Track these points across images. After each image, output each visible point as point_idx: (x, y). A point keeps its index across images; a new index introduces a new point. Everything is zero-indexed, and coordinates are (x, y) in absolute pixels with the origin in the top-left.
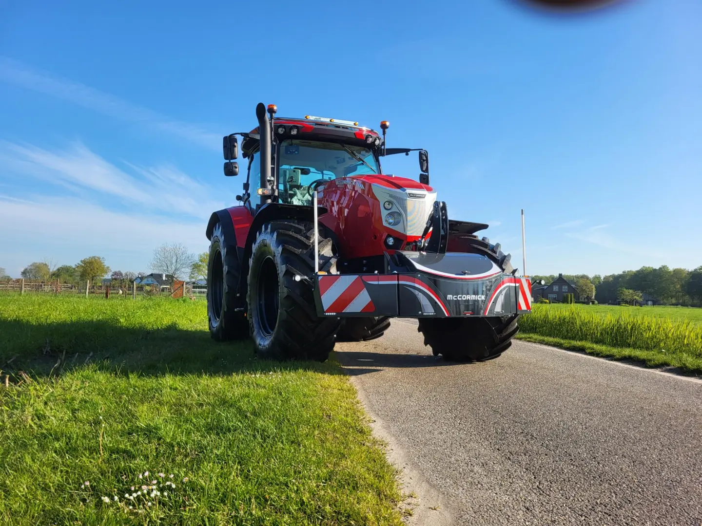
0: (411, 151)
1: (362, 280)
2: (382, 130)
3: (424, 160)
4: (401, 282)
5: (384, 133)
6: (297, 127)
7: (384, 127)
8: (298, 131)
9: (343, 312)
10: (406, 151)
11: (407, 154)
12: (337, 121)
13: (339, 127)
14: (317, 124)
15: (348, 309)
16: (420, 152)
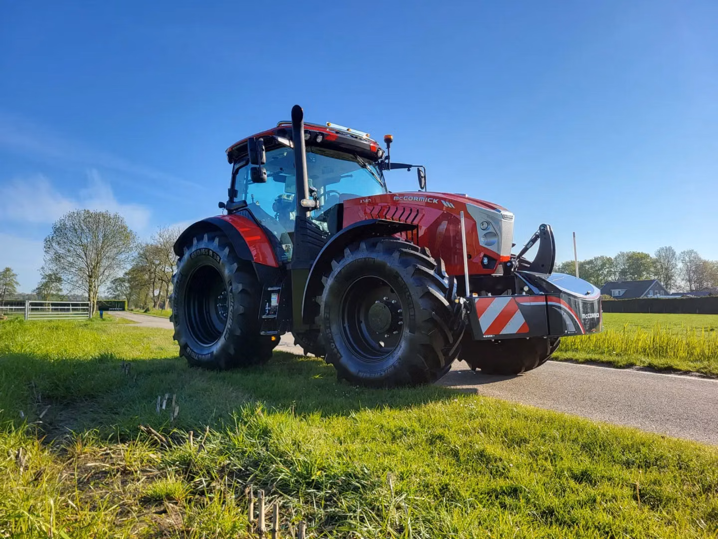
0: (412, 167)
1: (516, 301)
2: (386, 144)
3: (422, 177)
4: (549, 303)
5: (388, 147)
6: (322, 134)
7: (388, 141)
8: (323, 138)
9: (501, 333)
10: (408, 167)
11: (409, 170)
12: (352, 131)
13: (356, 138)
14: (337, 133)
15: (504, 331)
16: (418, 169)
